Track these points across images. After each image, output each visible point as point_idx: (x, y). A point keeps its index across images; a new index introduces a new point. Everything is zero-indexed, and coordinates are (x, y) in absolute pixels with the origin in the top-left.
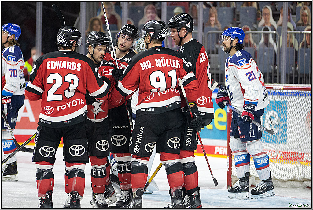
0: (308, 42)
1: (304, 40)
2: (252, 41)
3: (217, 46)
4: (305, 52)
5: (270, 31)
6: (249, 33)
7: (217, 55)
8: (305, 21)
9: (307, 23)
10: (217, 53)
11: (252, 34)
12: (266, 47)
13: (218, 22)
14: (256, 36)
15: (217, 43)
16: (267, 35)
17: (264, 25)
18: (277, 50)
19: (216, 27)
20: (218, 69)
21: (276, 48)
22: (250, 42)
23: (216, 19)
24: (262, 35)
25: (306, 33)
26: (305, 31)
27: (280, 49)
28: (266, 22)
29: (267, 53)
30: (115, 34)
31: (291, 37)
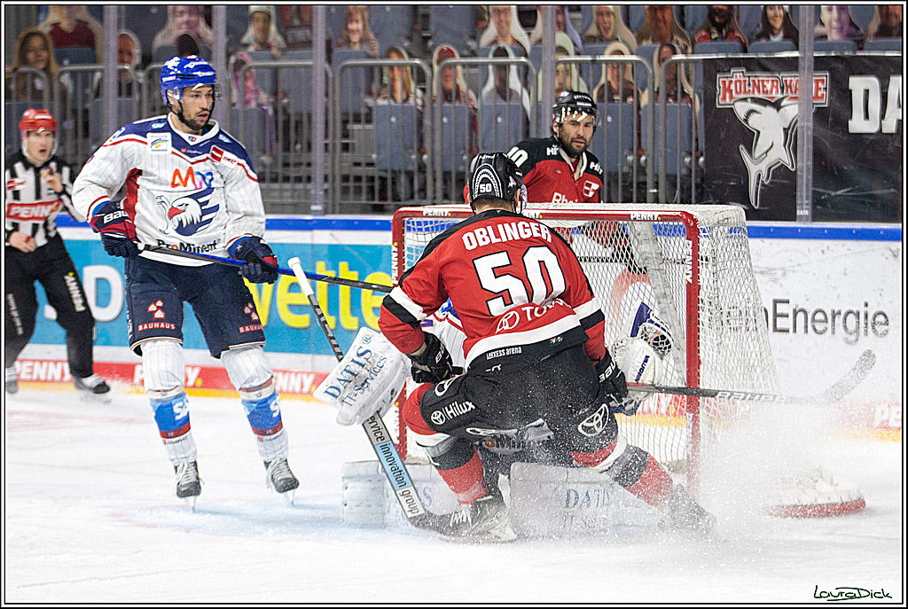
0: (614, 85)
1: (603, 81)
2: (463, 86)
3: (370, 101)
4: (606, 113)
5: (512, 58)
6: (455, 65)
7: (369, 127)
8: (607, 30)
9: (610, 33)
10: (369, 121)
11: (464, 65)
12: (501, 102)
13: (372, 36)
14: (473, 71)
15: (369, 93)
16: (502, 70)
17: (495, 42)
18: (532, 108)
19: (366, 48)
20: (370, 164)
21: (527, 103)
22: (457, 87)
23: (364, 27)
24: (490, 67)
25: (607, 62)
26: (606, 57)
27: (537, 106)
28: (502, 33)
29: (504, 118)
30: (90, 75)
31: (568, 73)
